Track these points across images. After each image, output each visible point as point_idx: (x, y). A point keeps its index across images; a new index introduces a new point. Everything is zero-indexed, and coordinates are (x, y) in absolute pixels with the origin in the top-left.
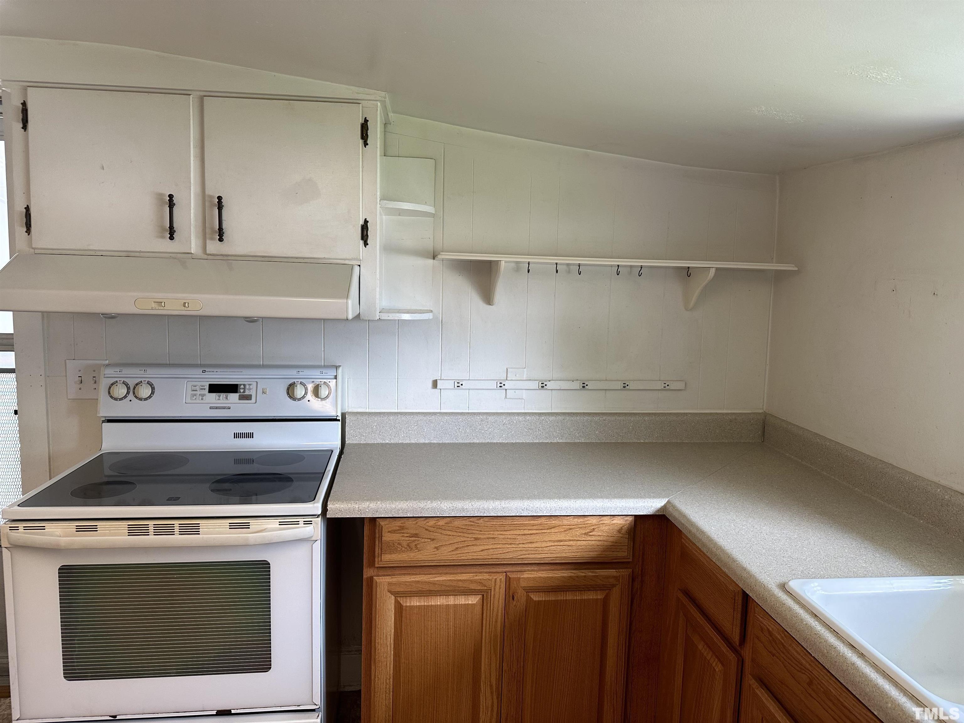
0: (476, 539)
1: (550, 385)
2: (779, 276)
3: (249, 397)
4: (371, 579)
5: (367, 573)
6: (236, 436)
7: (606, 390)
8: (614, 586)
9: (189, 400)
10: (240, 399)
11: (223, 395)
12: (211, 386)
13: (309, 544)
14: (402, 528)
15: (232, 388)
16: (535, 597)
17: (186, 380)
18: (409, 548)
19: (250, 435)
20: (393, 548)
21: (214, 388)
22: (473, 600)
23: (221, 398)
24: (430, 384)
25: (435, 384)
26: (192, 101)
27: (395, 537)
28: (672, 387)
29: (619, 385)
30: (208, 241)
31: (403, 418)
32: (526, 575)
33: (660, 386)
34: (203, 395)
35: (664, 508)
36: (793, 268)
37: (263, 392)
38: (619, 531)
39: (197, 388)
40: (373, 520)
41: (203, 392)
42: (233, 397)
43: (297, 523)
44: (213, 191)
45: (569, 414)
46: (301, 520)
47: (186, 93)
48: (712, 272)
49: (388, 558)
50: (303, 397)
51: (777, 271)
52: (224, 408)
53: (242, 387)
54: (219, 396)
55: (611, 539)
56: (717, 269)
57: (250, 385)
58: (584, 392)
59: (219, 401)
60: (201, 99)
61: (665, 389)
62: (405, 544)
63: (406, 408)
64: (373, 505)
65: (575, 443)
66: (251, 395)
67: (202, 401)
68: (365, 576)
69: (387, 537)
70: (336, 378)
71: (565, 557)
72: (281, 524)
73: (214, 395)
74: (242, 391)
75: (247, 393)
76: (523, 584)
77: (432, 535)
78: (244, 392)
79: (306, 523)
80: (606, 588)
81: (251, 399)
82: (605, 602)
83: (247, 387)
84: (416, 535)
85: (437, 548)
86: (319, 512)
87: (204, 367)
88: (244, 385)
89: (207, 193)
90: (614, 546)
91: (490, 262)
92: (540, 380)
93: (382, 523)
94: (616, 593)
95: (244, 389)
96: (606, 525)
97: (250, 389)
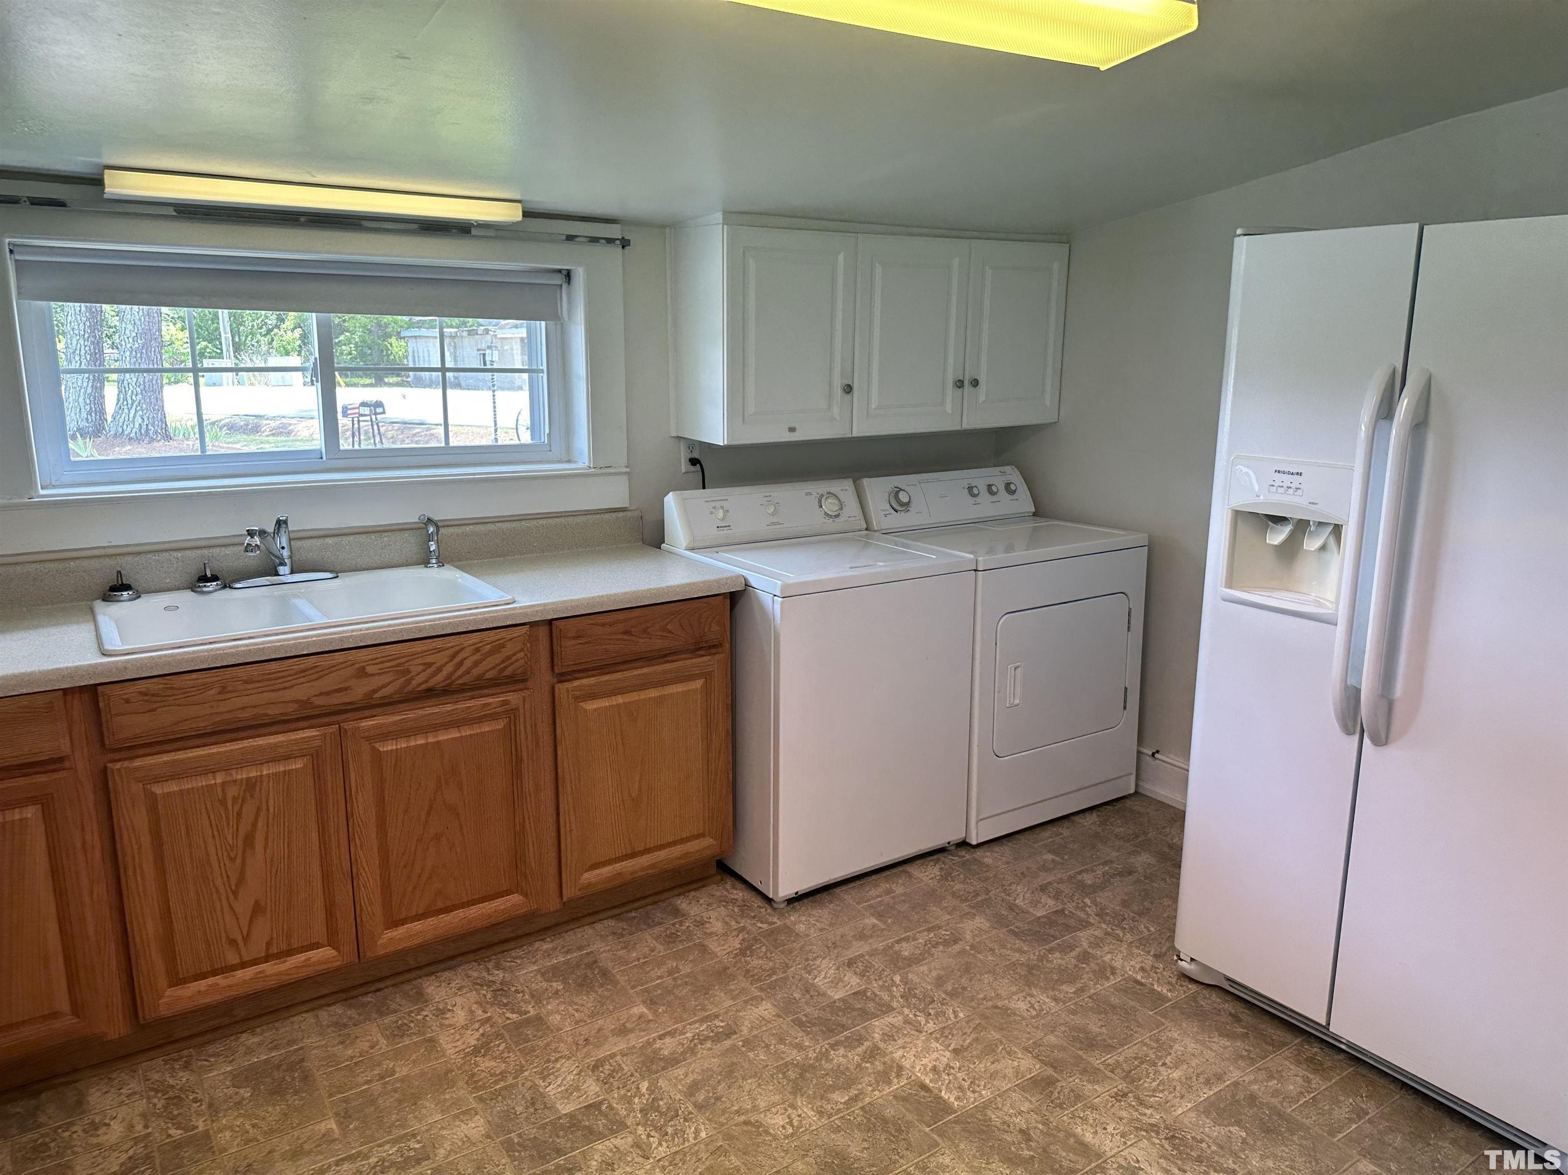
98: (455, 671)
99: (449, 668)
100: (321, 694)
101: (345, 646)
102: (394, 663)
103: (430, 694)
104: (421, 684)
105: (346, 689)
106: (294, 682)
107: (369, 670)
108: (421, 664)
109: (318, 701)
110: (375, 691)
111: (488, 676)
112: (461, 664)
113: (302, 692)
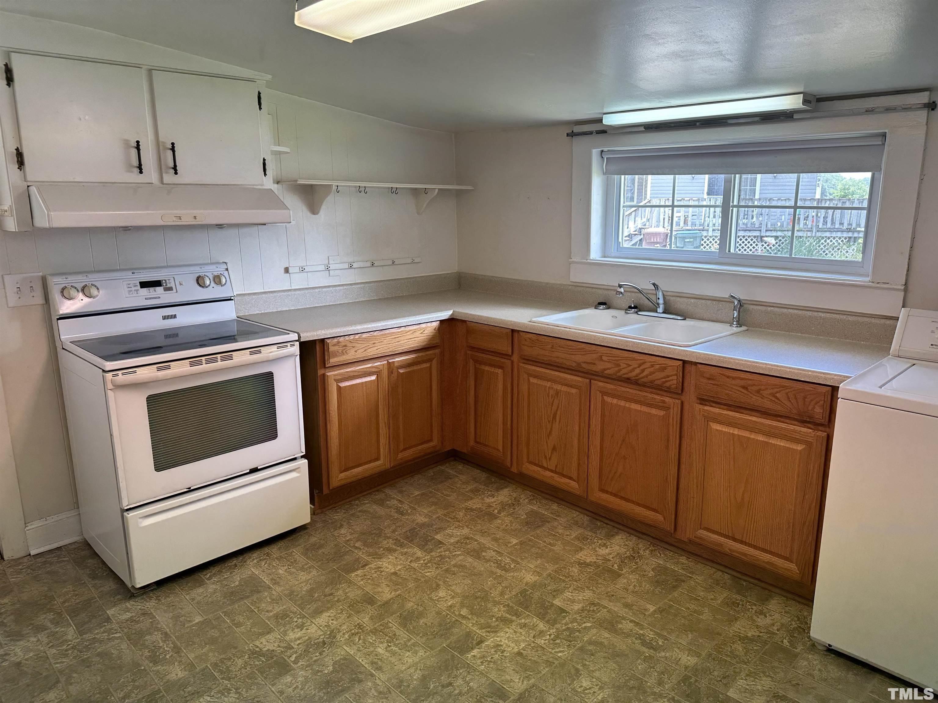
0: (374, 343)
1: (355, 265)
2: (459, 194)
3: (170, 289)
4: (324, 375)
5: (320, 372)
6: (165, 318)
7: (383, 266)
8: (434, 359)
9: (128, 296)
10: (165, 291)
11: (152, 289)
12: (140, 283)
13: (294, 358)
14: (339, 342)
15: (157, 284)
16: (401, 371)
17: (122, 281)
18: (343, 354)
19: (174, 317)
20: (335, 355)
21: (144, 285)
22: (373, 378)
23: (151, 291)
24: (283, 271)
25: (287, 270)
26: (144, 73)
27: (336, 348)
28: (415, 261)
29: (390, 262)
30: (164, 174)
31: (271, 295)
32: (397, 359)
33: (410, 261)
34: (137, 290)
35: (452, 314)
36: (470, 188)
37: (180, 284)
38: (435, 329)
39: (131, 285)
40: (322, 341)
41: (136, 288)
42: (160, 290)
43: (286, 346)
44: (167, 138)
45: (366, 283)
46: (289, 344)
47: (138, 67)
48: (437, 191)
49: (333, 361)
50: (209, 285)
51: (457, 190)
52: (156, 298)
53: (164, 281)
54: (149, 290)
55: (431, 334)
56: (439, 189)
57: (169, 280)
58: (373, 269)
59: (150, 294)
60: (150, 71)
61: (412, 263)
62: (340, 351)
63: (269, 288)
64: (323, 332)
65: (371, 300)
66: (172, 287)
67: (138, 295)
68: (319, 375)
69: (331, 349)
70: (227, 269)
71: (413, 347)
72: (278, 348)
73: (145, 290)
74: (164, 284)
75: (169, 286)
76: (396, 364)
77: (354, 345)
78: (166, 285)
79: (291, 346)
80: (430, 360)
81: (172, 290)
82: (430, 367)
83: (168, 281)
84: (345, 346)
85: (356, 351)
86: (297, 339)
87: (133, 270)
88: (165, 280)
89: (161, 139)
90: (433, 338)
91: (312, 186)
92: (349, 263)
93: (328, 341)
94: (434, 362)
95: (166, 283)
96: (430, 327)
97: (170, 283)
98: (640, 374)
99: (637, 371)
100: (585, 362)
101: (596, 343)
102: (614, 359)
103: (628, 381)
104: (624, 374)
105: (594, 364)
106: (576, 353)
107: (604, 358)
108: (626, 364)
109: (584, 365)
110: (605, 370)
111: (656, 382)
112: (643, 371)
113: (579, 358)
